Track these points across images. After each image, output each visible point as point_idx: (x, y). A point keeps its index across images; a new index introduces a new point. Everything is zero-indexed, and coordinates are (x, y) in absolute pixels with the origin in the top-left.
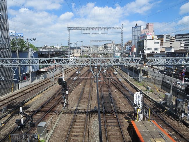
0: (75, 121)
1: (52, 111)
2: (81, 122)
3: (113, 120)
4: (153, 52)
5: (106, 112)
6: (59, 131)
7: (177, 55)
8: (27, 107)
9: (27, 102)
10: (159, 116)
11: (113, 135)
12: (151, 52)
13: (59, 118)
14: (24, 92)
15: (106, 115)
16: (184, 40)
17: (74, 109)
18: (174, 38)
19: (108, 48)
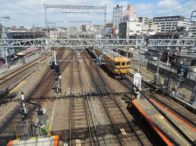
0: (74, 106)
1: (44, 98)
2: (79, 106)
3: (110, 101)
4: (135, 35)
5: (102, 95)
6: (59, 117)
7: (160, 37)
8: (13, 95)
9: (11, 90)
10: (152, 95)
11: (115, 115)
12: (133, 34)
13: (55, 104)
14: (4, 79)
15: (103, 98)
16: (161, 23)
17: (68, 93)
18: (152, 21)
19: (86, 30)
